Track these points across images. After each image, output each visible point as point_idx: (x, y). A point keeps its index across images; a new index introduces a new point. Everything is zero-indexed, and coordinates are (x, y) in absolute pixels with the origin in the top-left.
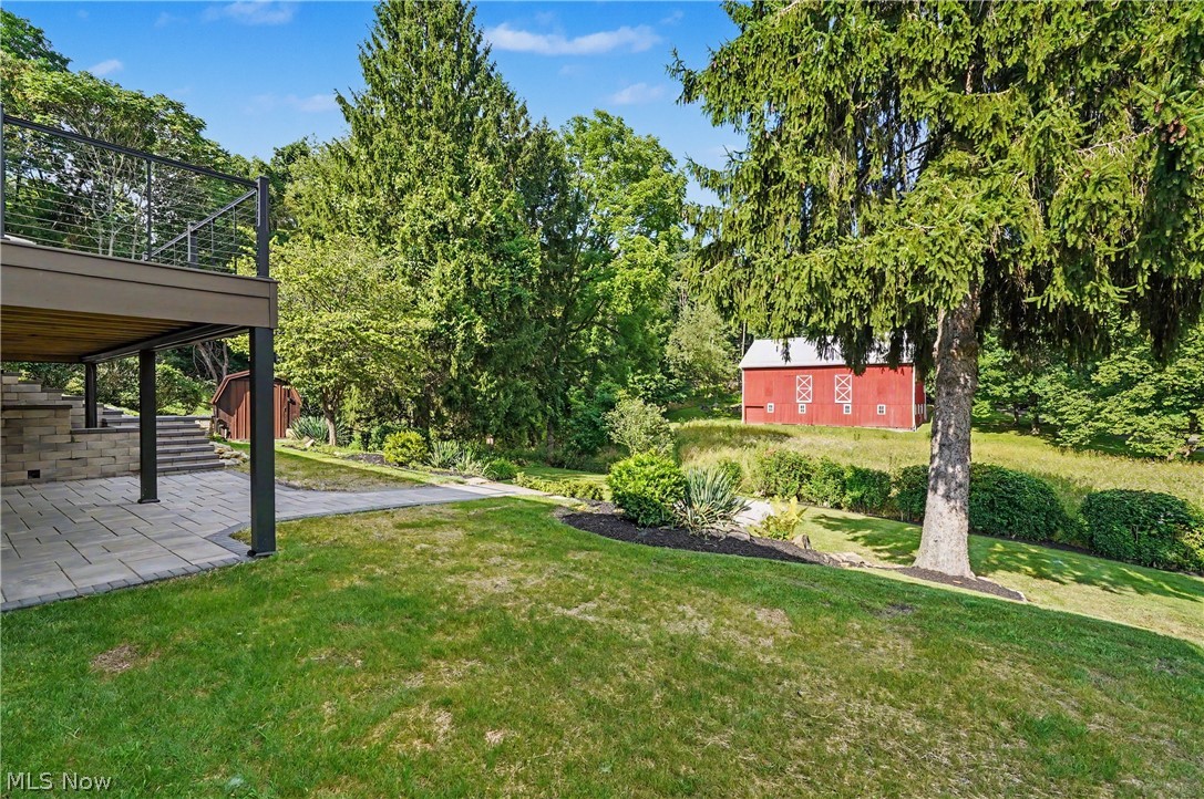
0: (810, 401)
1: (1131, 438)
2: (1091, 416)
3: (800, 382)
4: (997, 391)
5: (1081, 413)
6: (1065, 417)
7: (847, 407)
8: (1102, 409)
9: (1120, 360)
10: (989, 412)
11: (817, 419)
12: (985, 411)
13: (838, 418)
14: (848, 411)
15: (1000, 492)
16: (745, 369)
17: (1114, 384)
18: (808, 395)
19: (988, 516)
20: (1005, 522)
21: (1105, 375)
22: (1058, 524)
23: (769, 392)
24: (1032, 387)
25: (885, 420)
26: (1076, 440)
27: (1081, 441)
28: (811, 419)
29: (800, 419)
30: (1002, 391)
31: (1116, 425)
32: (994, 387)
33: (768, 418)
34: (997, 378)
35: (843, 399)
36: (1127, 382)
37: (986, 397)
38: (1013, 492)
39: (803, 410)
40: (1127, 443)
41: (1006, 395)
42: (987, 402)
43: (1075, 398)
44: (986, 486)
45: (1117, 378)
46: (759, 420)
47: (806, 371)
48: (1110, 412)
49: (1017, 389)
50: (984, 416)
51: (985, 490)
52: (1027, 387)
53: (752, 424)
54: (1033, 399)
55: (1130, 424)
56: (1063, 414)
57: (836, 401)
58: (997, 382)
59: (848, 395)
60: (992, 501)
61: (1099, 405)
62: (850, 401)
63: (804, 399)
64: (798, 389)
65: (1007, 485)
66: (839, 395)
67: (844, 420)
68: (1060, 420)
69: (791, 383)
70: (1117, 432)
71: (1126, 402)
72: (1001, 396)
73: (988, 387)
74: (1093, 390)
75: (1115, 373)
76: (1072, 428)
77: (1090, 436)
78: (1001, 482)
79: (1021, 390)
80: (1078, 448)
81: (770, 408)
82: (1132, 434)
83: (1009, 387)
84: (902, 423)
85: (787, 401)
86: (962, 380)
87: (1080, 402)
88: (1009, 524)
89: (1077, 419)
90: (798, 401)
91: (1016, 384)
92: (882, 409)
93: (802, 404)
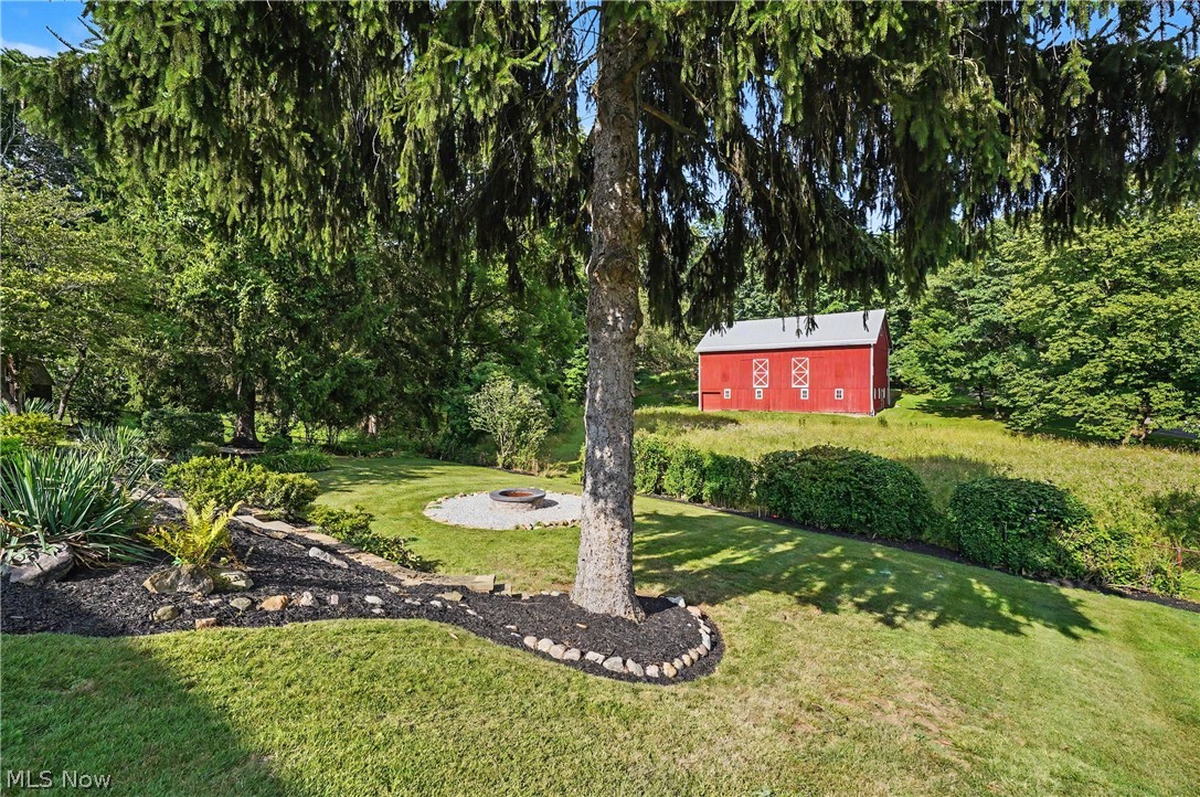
0: (767, 386)
1: (1081, 420)
2: (1042, 399)
3: (757, 366)
4: (956, 373)
5: (1033, 394)
6: (1017, 398)
7: (805, 392)
8: (1052, 389)
9: (1071, 335)
10: (949, 395)
11: (774, 405)
12: (946, 394)
13: (794, 402)
14: (804, 396)
15: (857, 483)
16: (702, 353)
17: (1065, 362)
18: (765, 379)
19: (844, 512)
20: (863, 518)
21: (1054, 352)
22: (924, 520)
23: (725, 377)
24: (991, 368)
25: (843, 405)
26: (1027, 423)
27: (1033, 424)
28: (767, 405)
29: (756, 404)
30: (962, 373)
31: (1067, 407)
32: (953, 368)
33: (724, 404)
34: (957, 359)
35: (800, 383)
36: (1078, 359)
37: (947, 380)
38: (872, 482)
39: (759, 397)
40: (1078, 425)
41: (967, 377)
42: (948, 385)
43: (1028, 378)
44: (841, 475)
45: (1068, 356)
46: (713, 406)
47: (763, 354)
48: (1061, 392)
49: (976, 370)
50: (945, 400)
51: (840, 480)
52: (987, 368)
53: (709, 411)
54: (994, 381)
55: (1080, 405)
56: (1014, 394)
57: (794, 386)
58: (957, 363)
59: (805, 379)
60: (848, 494)
61: (1050, 385)
62: (807, 386)
63: (761, 383)
64: (755, 373)
65: (866, 474)
66: (796, 379)
67: (801, 405)
68: (1013, 402)
69: (748, 368)
70: (1066, 414)
71: (1076, 381)
72: (961, 378)
73: (948, 369)
74: (1046, 369)
75: (1065, 350)
76: (1024, 409)
77: (1042, 419)
78: (858, 470)
79: (980, 372)
80: (1030, 431)
81: (727, 393)
82: (1082, 416)
83: (969, 368)
84: (860, 407)
85: (743, 388)
86: (610, 318)
87: (1031, 382)
88: (868, 521)
89: (1029, 400)
90: (755, 386)
91: (975, 364)
92: (840, 393)
93: (759, 390)
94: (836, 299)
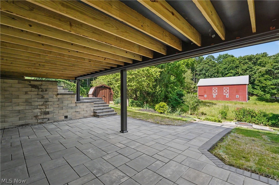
0: (217, 94)
3: (214, 89)
7: (227, 96)
10: (270, 97)
11: (219, 99)
13: (224, 98)
16: (198, 86)
23: (205, 92)
25: (238, 99)
28: (217, 99)
29: (214, 99)
32: (272, 90)
33: (205, 99)
35: (226, 94)
39: (215, 97)
42: (269, 94)
46: (202, 99)
47: (215, 86)
50: (268, 98)
57: (224, 94)
62: (228, 94)
63: (215, 94)
64: (213, 91)
67: (226, 99)
69: (211, 90)
73: (270, 90)
81: (205, 96)
84: (244, 100)
85: (210, 94)
90: (213, 94)
92: (238, 96)
93: (214, 95)
94: (230, 73)
